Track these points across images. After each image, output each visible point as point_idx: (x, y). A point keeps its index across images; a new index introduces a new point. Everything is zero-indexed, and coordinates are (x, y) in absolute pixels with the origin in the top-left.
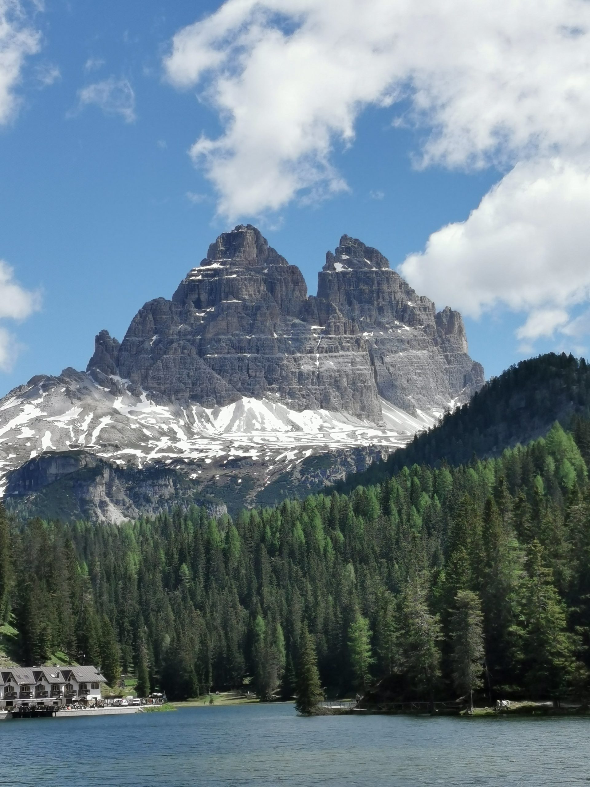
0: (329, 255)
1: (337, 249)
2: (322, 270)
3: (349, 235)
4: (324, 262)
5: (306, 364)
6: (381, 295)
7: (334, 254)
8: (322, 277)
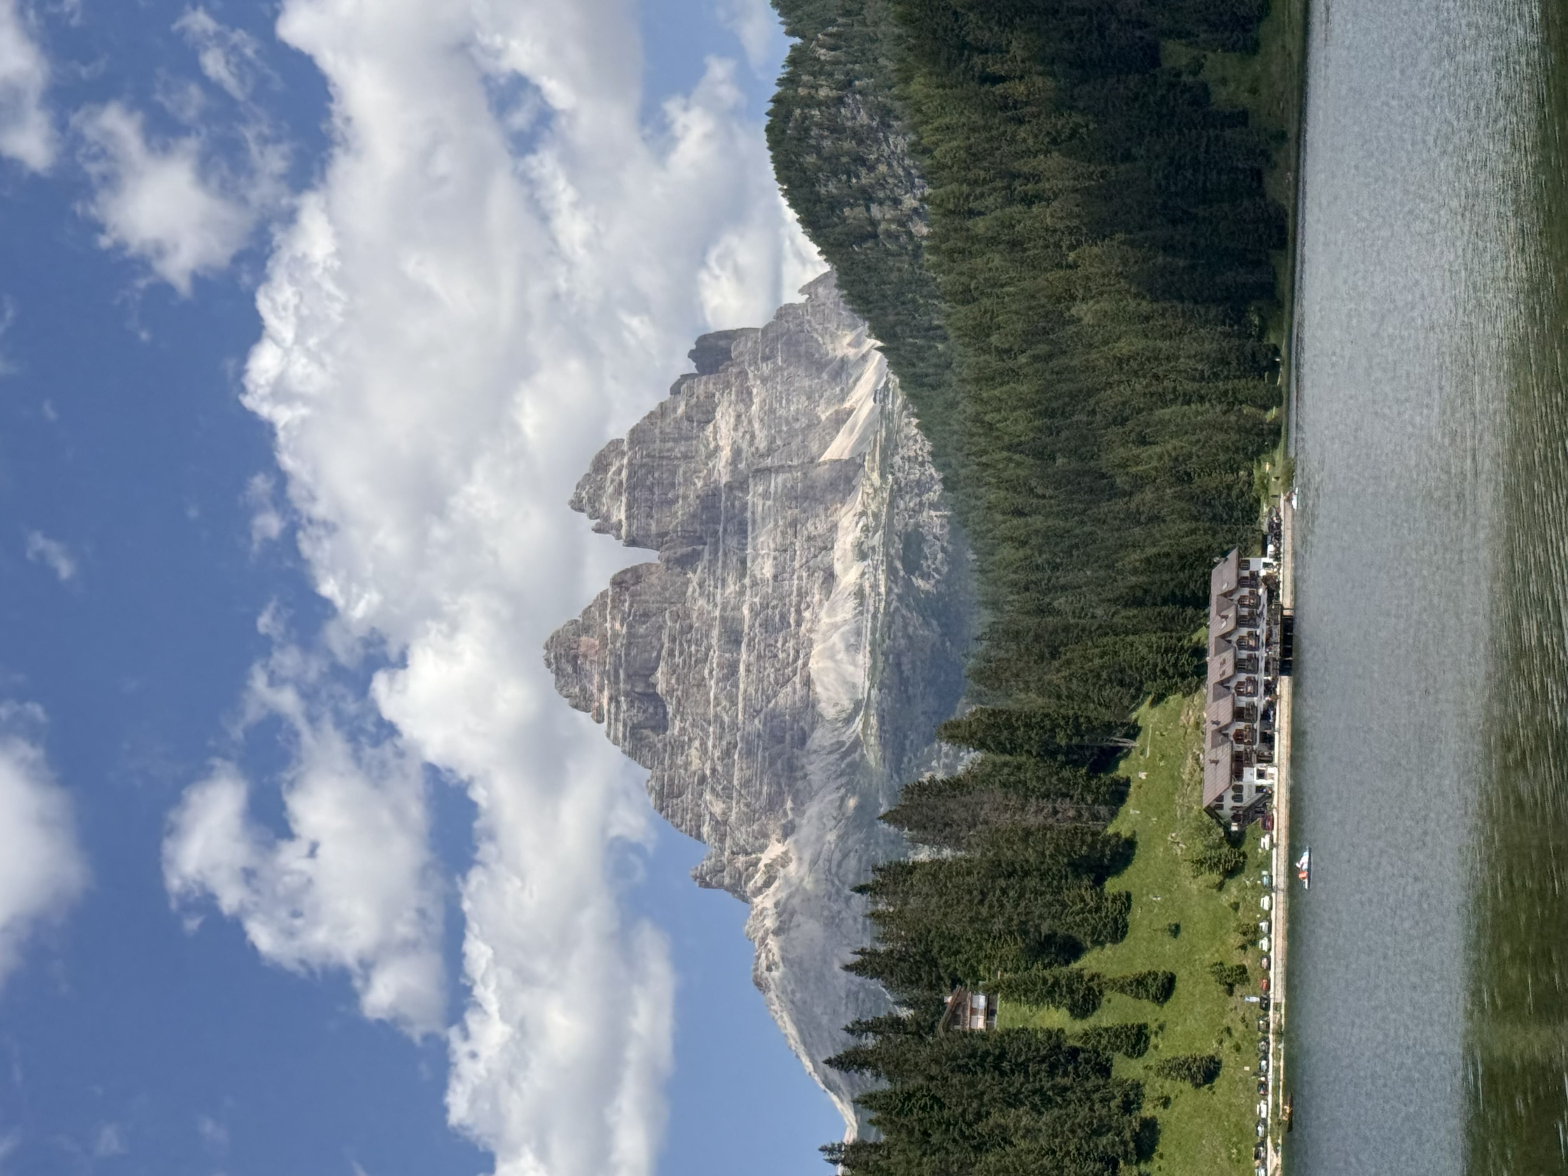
0: (598, 530)
1: (591, 517)
2: (621, 542)
3: (571, 496)
4: (610, 537)
5: (762, 568)
6: (665, 454)
7: (598, 521)
8: (632, 542)
